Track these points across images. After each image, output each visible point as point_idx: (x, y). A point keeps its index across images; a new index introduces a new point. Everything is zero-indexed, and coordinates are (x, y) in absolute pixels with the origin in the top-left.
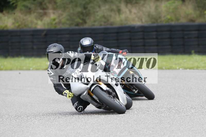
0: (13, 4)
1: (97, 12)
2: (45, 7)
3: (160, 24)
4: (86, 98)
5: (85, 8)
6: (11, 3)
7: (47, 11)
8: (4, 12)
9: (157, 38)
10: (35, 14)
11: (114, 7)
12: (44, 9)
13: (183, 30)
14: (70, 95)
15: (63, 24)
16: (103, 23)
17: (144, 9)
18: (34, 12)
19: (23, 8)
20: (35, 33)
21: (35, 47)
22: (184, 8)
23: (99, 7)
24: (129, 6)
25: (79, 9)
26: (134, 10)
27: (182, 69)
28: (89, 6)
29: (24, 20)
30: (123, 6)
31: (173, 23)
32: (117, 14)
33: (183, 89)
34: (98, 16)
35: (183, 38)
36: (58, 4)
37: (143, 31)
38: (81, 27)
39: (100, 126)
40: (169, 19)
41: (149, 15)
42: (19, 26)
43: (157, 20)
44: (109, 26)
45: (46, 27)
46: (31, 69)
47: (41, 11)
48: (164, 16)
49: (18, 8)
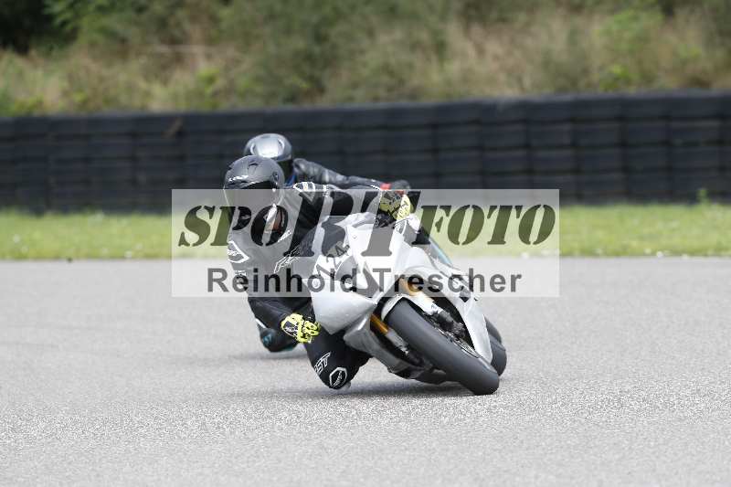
0: (64, 23)
1: (362, 52)
2: (177, 33)
3: (586, 94)
4: (365, 340)
5: (320, 38)
6: (58, 21)
7: (183, 49)
8: (33, 53)
9: (574, 145)
10: (143, 60)
11: (424, 36)
12: (173, 42)
13: (667, 118)
14: (307, 331)
15: (243, 95)
16: (382, 93)
17: (529, 42)
18: (139, 54)
19: (99, 38)
20: (143, 127)
21: (142, 177)
22: (671, 38)
23: (371, 33)
24: (476, 30)
25: (299, 43)
26: (494, 47)
27: (665, 256)
28: (335, 32)
29: (102, 79)
30: (453, 32)
31: (632, 91)
32: (434, 58)
33: (668, 327)
34: (365, 65)
35: (667, 143)
36: (224, 25)
37: (525, 121)
38: (307, 106)
39: (373, 458)
40: (617, 79)
41: (547, 63)
42: (85, 103)
43: (574, 82)
44: (404, 103)
45: (183, 107)
46: (129, 254)
47: (164, 49)
48: (601, 68)
49: (83, 40)
